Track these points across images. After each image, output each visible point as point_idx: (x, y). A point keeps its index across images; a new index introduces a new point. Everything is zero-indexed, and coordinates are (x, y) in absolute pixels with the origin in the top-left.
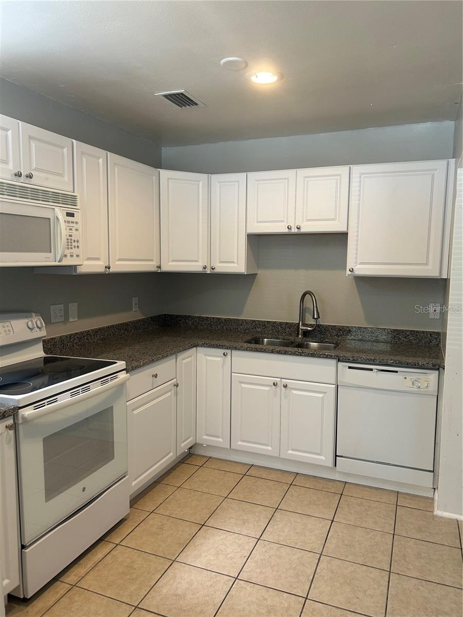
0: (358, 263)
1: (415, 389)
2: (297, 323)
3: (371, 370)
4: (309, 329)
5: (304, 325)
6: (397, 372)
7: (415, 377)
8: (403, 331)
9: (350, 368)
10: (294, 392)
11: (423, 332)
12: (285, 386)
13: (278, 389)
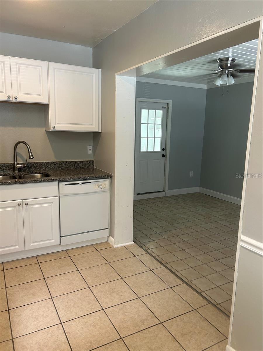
0: (57, 123)
1: (100, 190)
2: (13, 163)
3: (78, 184)
4: (22, 166)
5: (18, 164)
6: (90, 182)
7: (99, 183)
8: (76, 162)
9: (66, 185)
10: (32, 206)
11: (86, 161)
12: (27, 204)
13: (21, 207)
